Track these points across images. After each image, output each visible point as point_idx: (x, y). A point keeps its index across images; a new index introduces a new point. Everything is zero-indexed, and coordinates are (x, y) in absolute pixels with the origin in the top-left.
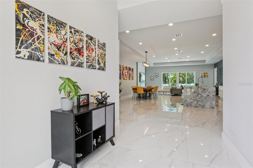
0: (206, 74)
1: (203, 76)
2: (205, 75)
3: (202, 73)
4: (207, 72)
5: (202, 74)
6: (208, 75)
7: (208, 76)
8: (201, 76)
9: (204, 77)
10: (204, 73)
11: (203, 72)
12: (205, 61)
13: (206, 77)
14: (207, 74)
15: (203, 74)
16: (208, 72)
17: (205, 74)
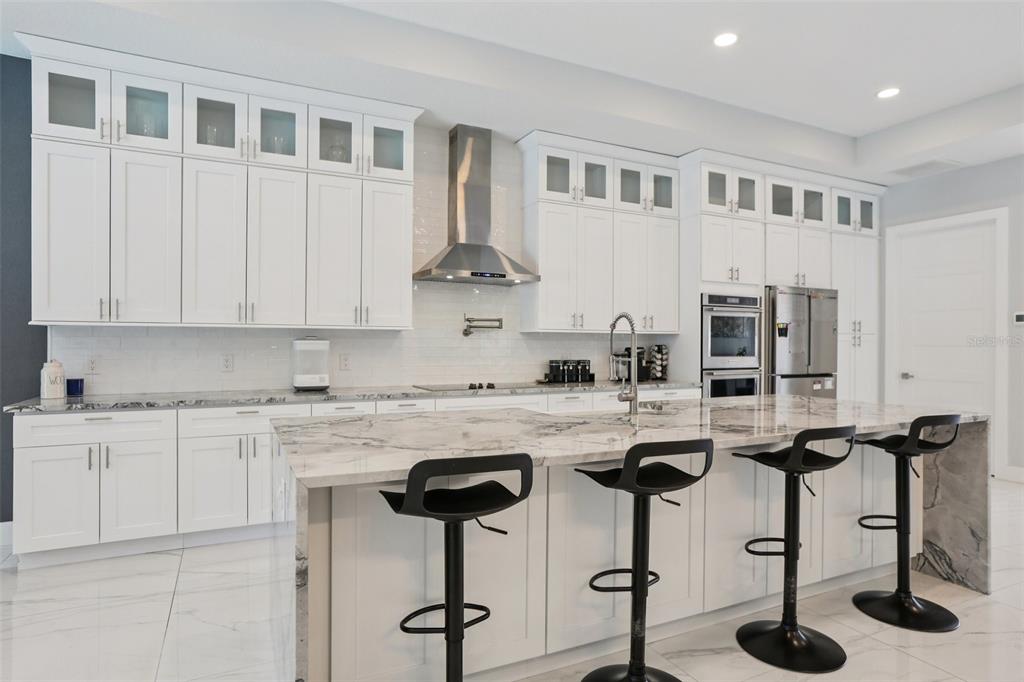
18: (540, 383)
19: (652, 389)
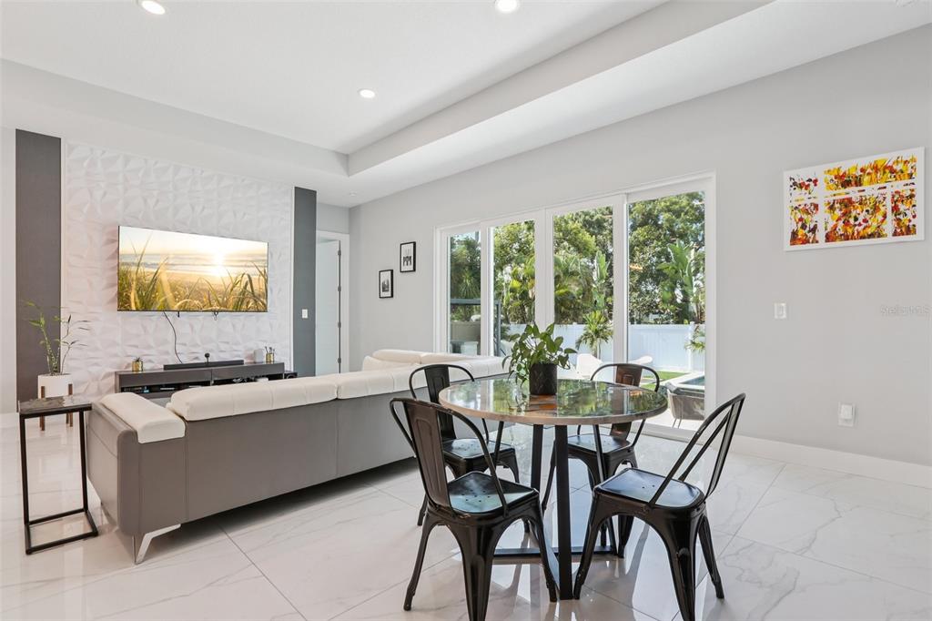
0: (870, 190)
1: (824, 220)
2: (847, 203)
3: (802, 174)
4: (888, 158)
5: (802, 197)
8: (790, 225)
9: (830, 238)
10: (845, 181)
11: (819, 172)
13: (878, 234)
14: (899, 186)
15: (824, 194)
16: (918, 153)
17: (853, 193)
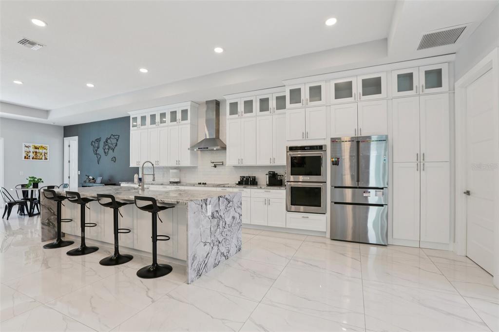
0: (40, 151)
1: (32, 155)
2: (36, 152)
3: (27, 145)
4: (43, 145)
5: (27, 149)
6: (45, 153)
7: (48, 158)
8: (24, 155)
9: (33, 158)
10: (36, 148)
11: (31, 145)
12: (47, 112)
13: (41, 159)
14: (44, 151)
15: (32, 149)
16: (48, 146)
17: (37, 150)
18: (237, 184)
19: (277, 189)
